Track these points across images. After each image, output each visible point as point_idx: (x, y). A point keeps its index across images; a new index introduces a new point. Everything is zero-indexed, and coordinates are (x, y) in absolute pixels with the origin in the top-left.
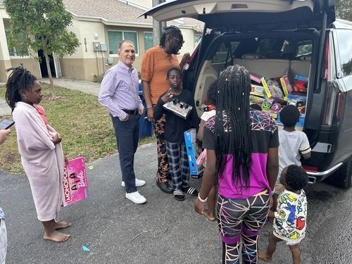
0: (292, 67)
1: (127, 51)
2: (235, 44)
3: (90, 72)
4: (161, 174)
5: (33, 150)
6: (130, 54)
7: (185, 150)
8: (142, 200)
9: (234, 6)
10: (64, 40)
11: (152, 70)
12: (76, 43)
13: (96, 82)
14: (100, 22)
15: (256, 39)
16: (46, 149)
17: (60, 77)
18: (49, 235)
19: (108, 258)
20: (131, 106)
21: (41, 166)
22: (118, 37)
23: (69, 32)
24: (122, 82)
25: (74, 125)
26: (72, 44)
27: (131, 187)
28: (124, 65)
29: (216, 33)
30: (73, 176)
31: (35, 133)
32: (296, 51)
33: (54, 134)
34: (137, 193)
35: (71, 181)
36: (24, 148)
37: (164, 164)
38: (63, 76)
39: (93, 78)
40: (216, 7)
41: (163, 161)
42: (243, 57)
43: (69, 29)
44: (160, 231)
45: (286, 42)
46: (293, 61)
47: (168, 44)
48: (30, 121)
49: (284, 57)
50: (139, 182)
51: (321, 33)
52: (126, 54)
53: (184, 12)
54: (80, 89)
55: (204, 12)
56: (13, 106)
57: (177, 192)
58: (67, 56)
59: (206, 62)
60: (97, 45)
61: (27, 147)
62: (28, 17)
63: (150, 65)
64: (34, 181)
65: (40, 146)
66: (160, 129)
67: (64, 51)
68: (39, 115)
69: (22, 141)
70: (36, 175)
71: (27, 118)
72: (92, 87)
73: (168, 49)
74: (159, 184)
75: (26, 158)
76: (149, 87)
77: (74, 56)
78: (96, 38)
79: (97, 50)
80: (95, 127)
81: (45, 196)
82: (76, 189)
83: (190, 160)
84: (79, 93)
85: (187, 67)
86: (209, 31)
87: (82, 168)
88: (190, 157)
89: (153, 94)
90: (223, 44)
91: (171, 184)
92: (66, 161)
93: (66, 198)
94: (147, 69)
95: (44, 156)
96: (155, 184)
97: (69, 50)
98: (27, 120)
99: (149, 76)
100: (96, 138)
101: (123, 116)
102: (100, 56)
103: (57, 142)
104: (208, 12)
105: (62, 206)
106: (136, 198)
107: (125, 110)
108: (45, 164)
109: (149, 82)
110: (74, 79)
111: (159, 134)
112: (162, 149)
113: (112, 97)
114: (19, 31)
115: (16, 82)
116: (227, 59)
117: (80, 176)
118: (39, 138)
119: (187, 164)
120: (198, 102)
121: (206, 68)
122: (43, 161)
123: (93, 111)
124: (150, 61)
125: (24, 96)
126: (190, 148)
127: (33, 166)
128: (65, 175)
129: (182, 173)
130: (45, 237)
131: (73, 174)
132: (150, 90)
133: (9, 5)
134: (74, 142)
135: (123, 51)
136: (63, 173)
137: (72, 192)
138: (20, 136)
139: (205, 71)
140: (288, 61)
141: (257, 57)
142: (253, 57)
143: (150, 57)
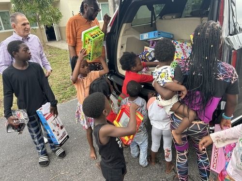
1: (24, 24)
11: (75, 36)
17: (59, 40)
42: (163, 17)
44: (74, 173)
46: (204, 18)
59: (125, 25)
63: (72, 32)
94: (71, 36)
109: (75, 47)
116: (152, 21)
139: (125, 32)
140: (199, 19)
141: (174, 17)
142: (170, 17)
143: (72, 25)
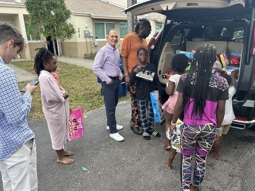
0: (229, 47)
1: (113, 36)
2: (187, 31)
3: (82, 51)
4: (134, 122)
5: (51, 102)
6: (115, 38)
7: (151, 105)
8: (121, 138)
9: (188, 4)
10: (65, 29)
11: (129, 49)
12: (73, 31)
13: (86, 58)
14: (89, 16)
15: (203, 27)
16: (59, 102)
17: (61, 55)
18: (60, 160)
19: (100, 176)
20: (114, 74)
21: (55, 113)
22: (101, 27)
23: (68, 23)
24: (108, 57)
25: (73, 88)
26: (70, 32)
27: (113, 130)
28: (110, 46)
29: (174, 23)
30: (75, 121)
31: (52, 91)
32: (232, 36)
33: (64, 92)
34: (117, 134)
35: (74, 124)
36: (45, 101)
37: (136, 115)
38: (63, 54)
39: (84, 56)
40: (176, 5)
41: (135, 113)
42: (193, 40)
43: (68, 21)
44: (134, 159)
45: (225, 29)
46: (230, 42)
47: (141, 32)
48: (49, 83)
49: (223, 39)
50: (119, 127)
51: (250, 22)
52: (111, 38)
53: (153, 9)
54: (75, 64)
55: (167, 9)
56: (38, 73)
57: (145, 134)
58: (67, 40)
59: (167, 43)
60: (87, 33)
61: (47, 100)
62: (41, 13)
63: (127, 46)
64: (50, 123)
65: (55, 100)
66: (134, 90)
67: (65, 37)
68: (55, 79)
69: (44, 97)
70: (52, 118)
71: (48, 80)
72: (83, 62)
73: (141, 35)
74: (132, 128)
75: (46, 108)
76: (127, 61)
77: (71, 40)
78: (86, 28)
79: (87, 36)
80: (87, 90)
81: (58, 133)
82: (76, 129)
83: (155, 112)
84: (75, 66)
85: (153, 47)
86: (169, 21)
87: (81, 116)
88: (154, 110)
89: (129, 66)
90: (179, 31)
91: (141, 128)
92: (70, 110)
93: (70, 135)
94: (126, 48)
95: (57, 106)
96: (129, 128)
97: (68, 36)
98: (47, 82)
99: (127, 53)
100: (88, 97)
101: (109, 81)
102: (88, 40)
103: (66, 97)
104: (170, 8)
105: (68, 140)
106: (117, 137)
107: (110, 77)
108: (58, 112)
109: (127, 58)
110: (70, 57)
111: (133, 94)
112: (135, 104)
113: (102, 68)
114: (35, 23)
115: (41, 57)
116: (182, 41)
117: (79, 121)
118: (55, 94)
119: (152, 115)
120: (160, 72)
121: (167, 48)
122: (57, 109)
123: (85, 79)
124: (128, 43)
125: (46, 66)
126: (155, 104)
127: (51, 113)
128: (70, 120)
129: (148, 121)
130: (58, 161)
131: (75, 119)
132: (127, 63)
133: (28, 5)
134: (73, 99)
135: (110, 36)
136: (68, 119)
137: (74, 131)
138: (43, 93)
139: (166, 49)
140: (226, 42)
141: (203, 40)
142: (200, 40)
143: (128, 40)
